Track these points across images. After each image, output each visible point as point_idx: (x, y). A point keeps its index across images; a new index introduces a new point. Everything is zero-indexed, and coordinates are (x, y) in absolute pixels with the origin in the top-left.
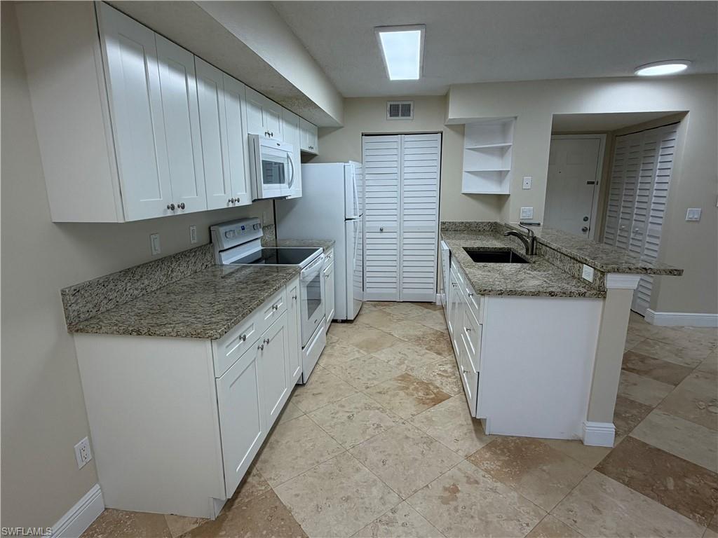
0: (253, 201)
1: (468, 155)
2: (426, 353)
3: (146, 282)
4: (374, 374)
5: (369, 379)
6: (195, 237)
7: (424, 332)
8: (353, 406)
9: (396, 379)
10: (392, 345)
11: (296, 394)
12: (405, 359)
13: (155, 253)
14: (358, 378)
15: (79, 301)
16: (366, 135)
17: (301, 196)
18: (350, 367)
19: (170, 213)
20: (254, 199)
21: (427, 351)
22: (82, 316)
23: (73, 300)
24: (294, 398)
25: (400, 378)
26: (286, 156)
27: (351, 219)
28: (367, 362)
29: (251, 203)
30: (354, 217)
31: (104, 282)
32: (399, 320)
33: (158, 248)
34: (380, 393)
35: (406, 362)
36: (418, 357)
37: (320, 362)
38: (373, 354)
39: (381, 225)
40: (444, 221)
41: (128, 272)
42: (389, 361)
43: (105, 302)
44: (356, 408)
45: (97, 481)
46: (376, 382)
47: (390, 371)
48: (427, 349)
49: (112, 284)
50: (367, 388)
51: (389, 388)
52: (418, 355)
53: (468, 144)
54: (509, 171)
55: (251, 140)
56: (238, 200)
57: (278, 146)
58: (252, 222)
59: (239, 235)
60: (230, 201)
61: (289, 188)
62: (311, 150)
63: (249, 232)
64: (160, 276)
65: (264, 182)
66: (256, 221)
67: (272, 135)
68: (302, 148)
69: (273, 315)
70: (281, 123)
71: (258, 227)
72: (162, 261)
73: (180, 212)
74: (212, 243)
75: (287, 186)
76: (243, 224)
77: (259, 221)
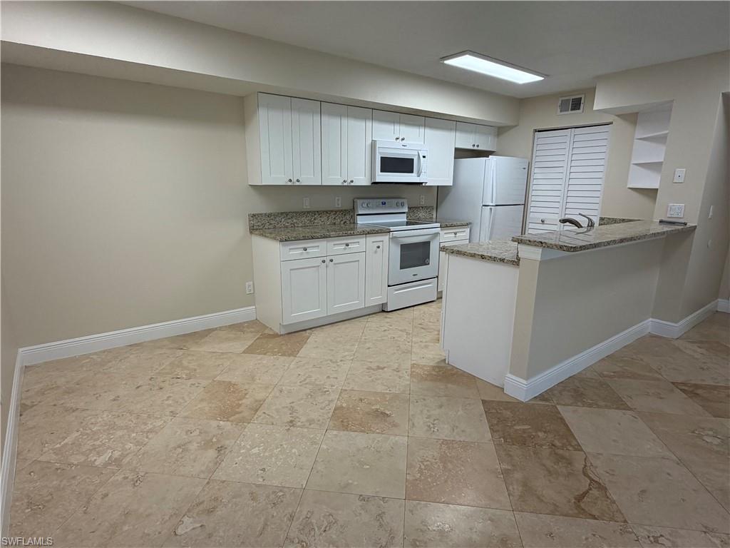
1: (638, 145)
3: (295, 221)
6: (339, 203)
11: (377, 314)
13: (305, 207)
16: (539, 131)
17: (451, 185)
19: (290, 184)
20: (373, 181)
22: (255, 227)
23: (252, 219)
24: (373, 315)
26: (417, 154)
27: (488, 206)
29: (371, 184)
30: (491, 204)
31: (269, 215)
33: (307, 205)
37: (416, 307)
39: (543, 217)
40: (603, 217)
41: (285, 214)
43: (268, 224)
45: (254, 305)
49: (273, 217)
53: (640, 133)
54: (662, 162)
55: (373, 144)
56: (352, 181)
57: (403, 147)
58: (396, 201)
59: (377, 207)
60: (344, 181)
61: (419, 176)
62: (476, 148)
63: (391, 207)
64: (305, 220)
65: (381, 171)
66: (400, 201)
67: (403, 139)
68: (458, 146)
69: (345, 249)
70: (422, 130)
71: (402, 205)
72: (308, 212)
73: (298, 184)
74: (354, 209)
75: (416, 175)
76: (384, 201)
77: (405, 201)
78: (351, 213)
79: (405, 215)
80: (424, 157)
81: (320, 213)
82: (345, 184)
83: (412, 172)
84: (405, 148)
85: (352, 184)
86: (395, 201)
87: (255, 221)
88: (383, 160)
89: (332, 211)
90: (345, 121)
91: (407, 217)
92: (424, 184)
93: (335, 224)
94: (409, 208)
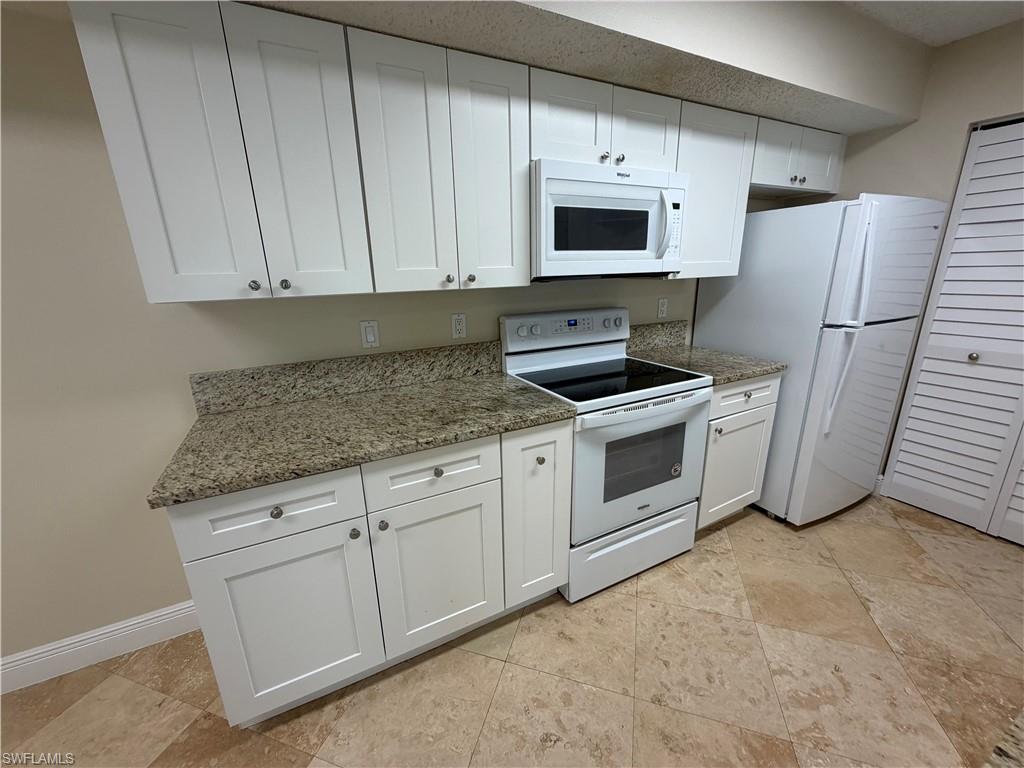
0: (532, 281)
2: (923, 729)
3: (337, 381)
4: (710, 679)
5: (684, 683)
7: (985, 656)
8: (582, 720)
9: (743, 738)
10: (835, 636)
11: (544, 611)
12: (832, 700)
14: (666, 664)
15: (208, 390)
16: (985, 128)
18: (682, 625)
19: (260, 295)
20: (534, 276)
21: (936, 726)
22: (213, 408)
23: (201, 387)
24: (532, 616)
25: (755, 744)
26: (658, 198)
27: (842, 326)
28: (729, 638)
29: (528, 284)
30: (850, 322)
31: (254, 375)
32: (929, 580)
34: (666, 738)
35: (826, 709)
36: (882, 724)
37: (644, 577)
38: (761, 628)
39: (974, 346)
41: (306, 367)
42: (782, 672)
43: (254, 396)
44: (582, 729)
46: (689, 702)
47: (752, 701)
48: (941, 718)
49: (268, 377)
50: (657, 700)
51: (699, 746)
52: (887, 717)
55: (533, 172)
56: (472, 279)
57: (620, 180)
58: (602, 315)
59: (557, 333)
60: (449, 280)
61: (660, 257)
62: (797, 185)
63: (589, 330)
64: (366, 376)
65: (558, 247)
66: (612, 315)
67: (620, 160)
68: (757, 181)
69: (431, 483)
70: (672, 135)
71: (618, 323)
72: (373, 358)
73: (287, 294)
74: (498, 341)
75: (653, 255)
76: (572, 317)
77: (624, 315)
78: (491, 348)
79: (624, 344)
80: (676, 206)
81: (408, 356)
82: (453, 286)
83: (643, 247)
84: (625, 180)
85: (473, 286)
86: (599, 316)
87: (211, 394)
88: (563, 215)
89: (440, 349)
90: (439, 99)
91: (628, 347)
92: (670, 277)
93: (450, 378)
94: (634, 328)
